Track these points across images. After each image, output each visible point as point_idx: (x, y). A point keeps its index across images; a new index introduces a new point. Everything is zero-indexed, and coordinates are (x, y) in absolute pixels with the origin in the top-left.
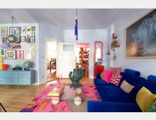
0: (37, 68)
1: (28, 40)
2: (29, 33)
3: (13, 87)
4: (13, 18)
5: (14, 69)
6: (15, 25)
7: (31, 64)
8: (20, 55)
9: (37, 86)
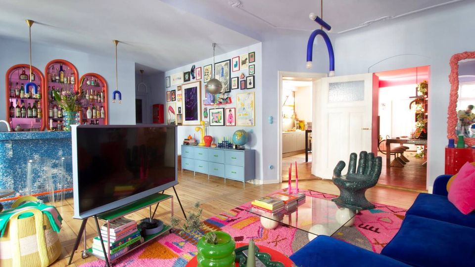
0: (258, 147)
1: (243, 85)
2: (245, 69)
3: (218, 180)
4: (214, 45)
5: (221, 146)
6: (218, 58)
7: (247, 137)
8: (231, 116)
9: (258, 187)
